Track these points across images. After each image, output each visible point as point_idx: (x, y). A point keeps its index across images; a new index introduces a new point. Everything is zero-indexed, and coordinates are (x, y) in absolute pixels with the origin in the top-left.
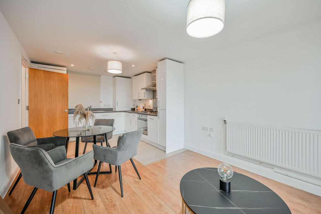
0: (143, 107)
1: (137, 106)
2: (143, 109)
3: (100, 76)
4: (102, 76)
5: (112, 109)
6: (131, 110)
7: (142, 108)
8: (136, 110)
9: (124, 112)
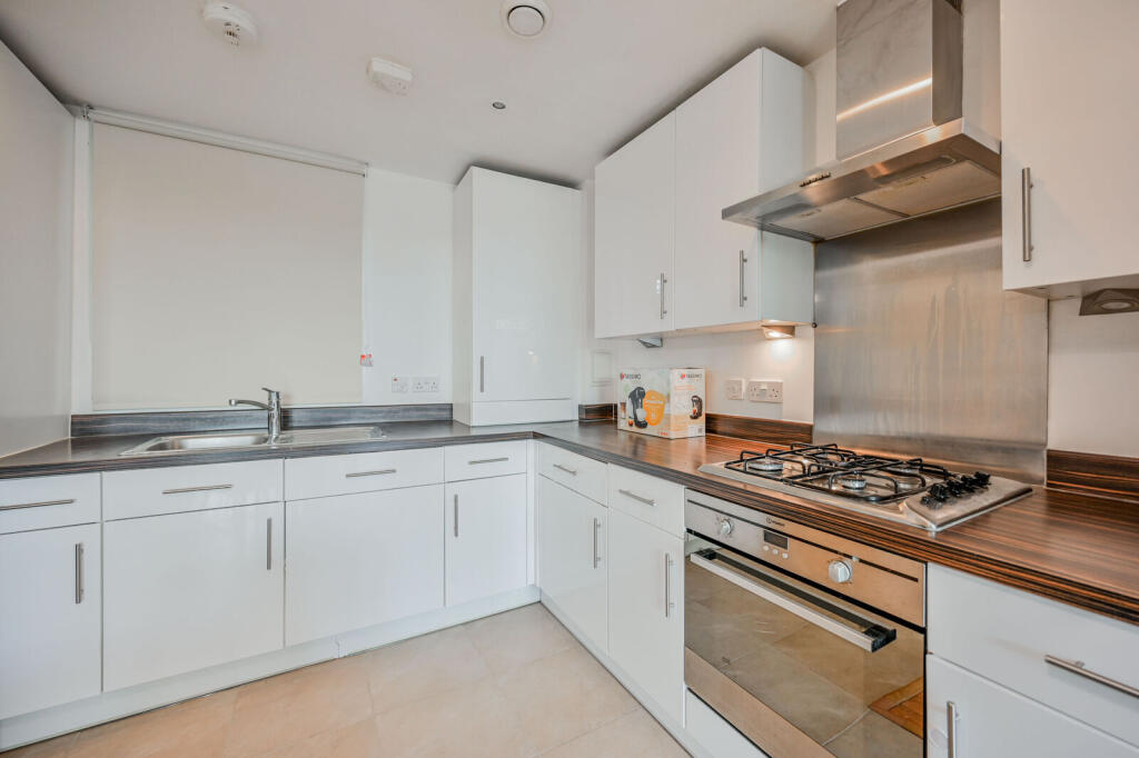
0: (698, 401)
1: (638, 396)
2: (696, 416)
3: (358, 171)
4: (372, 172)
5: (450, 408)
6: (582, 423)
7: (690, 409)
8: (623, 423)
9: (531, 442)
